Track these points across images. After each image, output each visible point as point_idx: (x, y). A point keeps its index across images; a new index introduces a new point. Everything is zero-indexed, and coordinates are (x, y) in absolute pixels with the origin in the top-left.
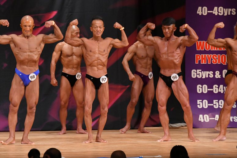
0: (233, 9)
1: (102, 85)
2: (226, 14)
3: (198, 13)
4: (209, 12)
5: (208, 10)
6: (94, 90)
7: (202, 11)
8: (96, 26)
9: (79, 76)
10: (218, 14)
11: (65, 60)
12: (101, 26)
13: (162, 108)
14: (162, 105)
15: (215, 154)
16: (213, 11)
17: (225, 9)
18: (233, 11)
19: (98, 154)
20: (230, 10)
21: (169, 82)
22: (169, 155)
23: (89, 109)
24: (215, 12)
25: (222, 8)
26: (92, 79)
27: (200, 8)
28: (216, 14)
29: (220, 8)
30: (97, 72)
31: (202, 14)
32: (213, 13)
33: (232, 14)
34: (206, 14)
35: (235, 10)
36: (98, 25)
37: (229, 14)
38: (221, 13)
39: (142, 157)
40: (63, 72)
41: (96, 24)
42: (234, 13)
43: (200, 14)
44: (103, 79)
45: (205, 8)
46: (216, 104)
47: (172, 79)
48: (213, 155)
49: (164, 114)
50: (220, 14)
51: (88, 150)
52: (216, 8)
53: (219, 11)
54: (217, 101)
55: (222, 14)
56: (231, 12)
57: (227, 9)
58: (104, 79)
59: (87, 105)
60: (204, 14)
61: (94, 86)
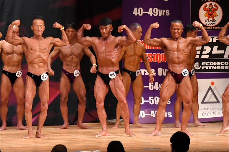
0: (167, 10)
1: (42, 83)
2: (160, 15)
3: (134, 13)
4: (144, 12)
5: (143, 11)
6: (35, 87)
7: (138, 12)
8: (37, 25)
9: (19, 74)
10: (153, 15)
11: (6, 58)
12: (41, 25)
13: (100, 105)
14: (99, 101)
15: (150, 148)
16: (148, 11)
17: (159, 10)
18: (167, 12)
19: (38, 150)
20: (164, 11)
21: (106, 79)
22: (106, 150)
23: (30, 105)
24: (150, 12)
25: (157, 9)
26: (33, 76)
27: (136, 9)
28: (151, 15)
29: (154, 9)
30: (37, 70)
31: (138, 15)
32: (148, 13)
33: (166, 14)
34: (142, 15)
35: (169, 11)
36: (39, 24)
37: (163, 15)
38: (156, 14)
39: (81, 151)
40: (3, 69)
41: (37, 23)
42: (168, 14)
43: (136, 15)
44: (43, 77)
45: (141, 9)
46: (151, 101)
47: (110, 77)
48: (148, 149)
49: (102, 110)
50: (154, 15)
51: (28, 145)
52: (151, 9)
53: (154, 12)
54: (153, 97)
55: (157, 15)
56: (165, 13)
57: (161, 10)
58: (45, 77)
59: (27, 102)
60: (139, 15)
61: (35, 84)
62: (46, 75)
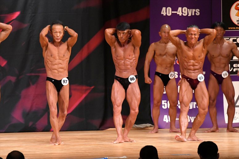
0: (197, 10)
2: (190, 15)
3: (162, 13)
4: (173, 12)
5: (172, 11)
7: (166, 12)
9: (172, 75)
10: (182, 15)
11: (159, 60)
15: (180, 154)
16: (177, 11)
17: (189, 10)
18: (197, 11)
19: (63, 156)
20: (194, 10)
23: (55, 109)
24: (179, 12)
25: (186, 8)
26: (53, 81)
27: (164, 9)
28: (180, 15)
29: (184, 8)
31: (166, 14)
32: (177, 13)
33: (196, 14)
34: (170, 14)
35: (199, 10)
37: (193, 14)
38: (185, 13)
39: (107, 158)
40: (156, 71)
41: (56, 29)
42: (198, 14)
43: (165, 15)
44: (64, 81)
45: (169, 9)
48: (177, 155)
50: (184, 14)
51: (52, 152)
52: (180, 9)
53: (184, 11)
55: (186, 15)
56: (195, 12)
57: (191, 10)
58: (66, 81)
60: (168, 15)
61: (56, 88)
62: (67, 79)
